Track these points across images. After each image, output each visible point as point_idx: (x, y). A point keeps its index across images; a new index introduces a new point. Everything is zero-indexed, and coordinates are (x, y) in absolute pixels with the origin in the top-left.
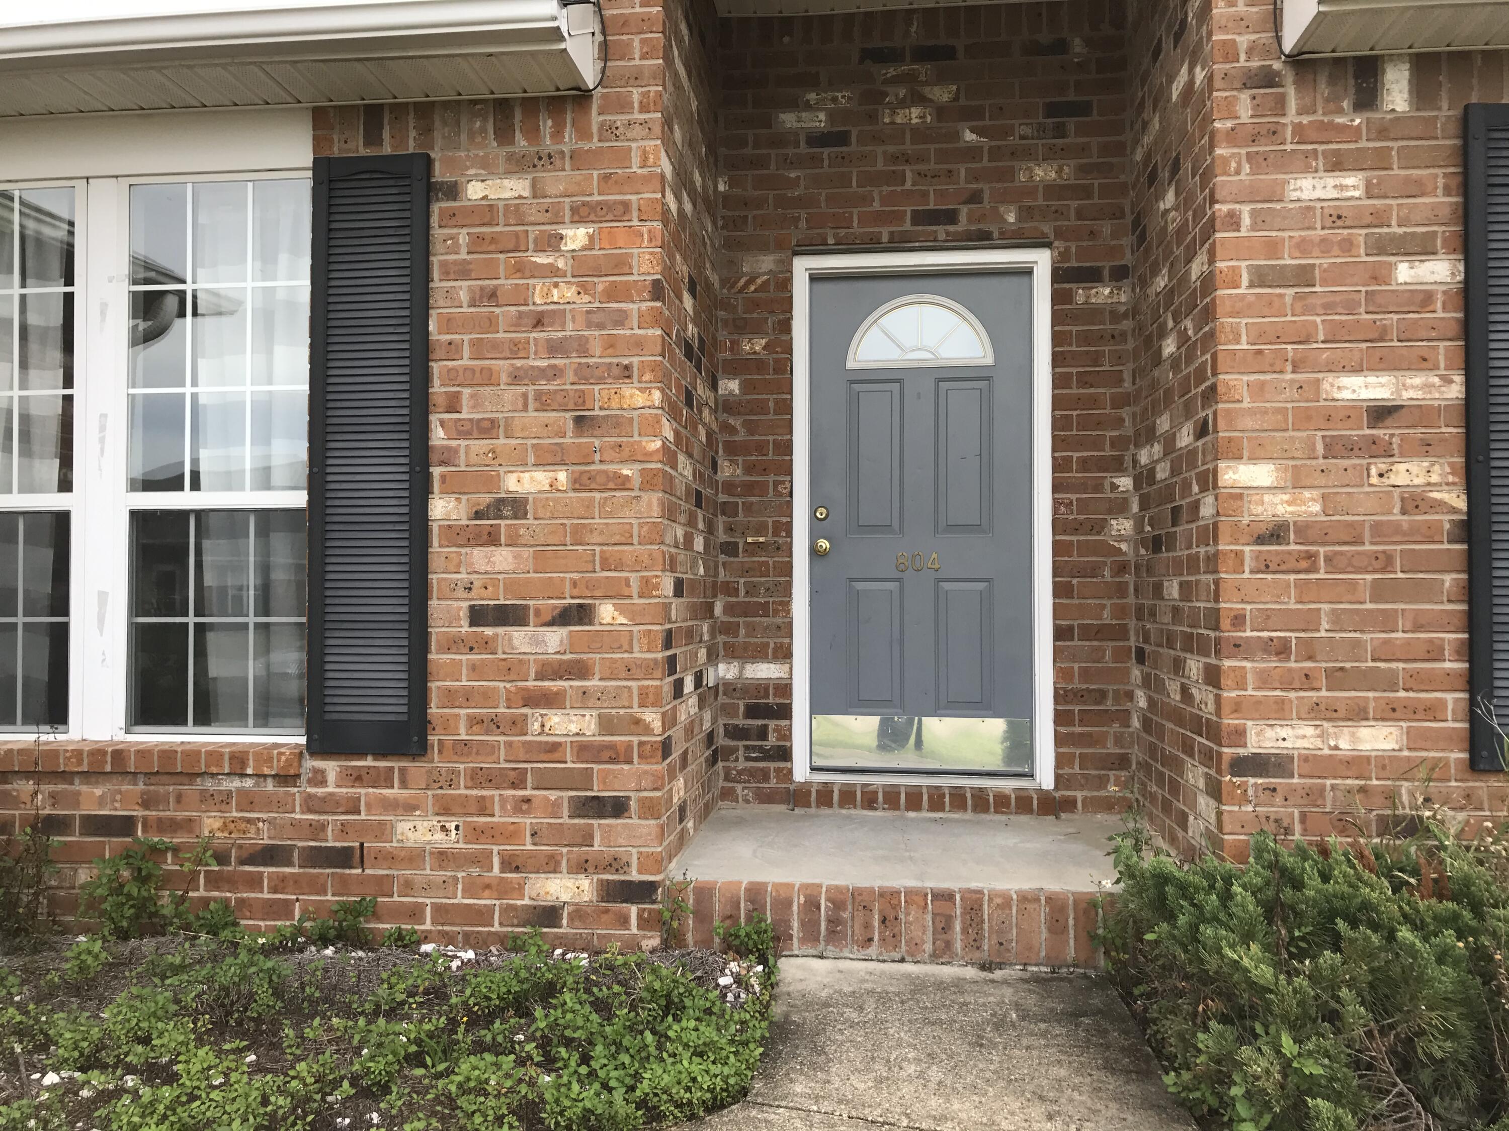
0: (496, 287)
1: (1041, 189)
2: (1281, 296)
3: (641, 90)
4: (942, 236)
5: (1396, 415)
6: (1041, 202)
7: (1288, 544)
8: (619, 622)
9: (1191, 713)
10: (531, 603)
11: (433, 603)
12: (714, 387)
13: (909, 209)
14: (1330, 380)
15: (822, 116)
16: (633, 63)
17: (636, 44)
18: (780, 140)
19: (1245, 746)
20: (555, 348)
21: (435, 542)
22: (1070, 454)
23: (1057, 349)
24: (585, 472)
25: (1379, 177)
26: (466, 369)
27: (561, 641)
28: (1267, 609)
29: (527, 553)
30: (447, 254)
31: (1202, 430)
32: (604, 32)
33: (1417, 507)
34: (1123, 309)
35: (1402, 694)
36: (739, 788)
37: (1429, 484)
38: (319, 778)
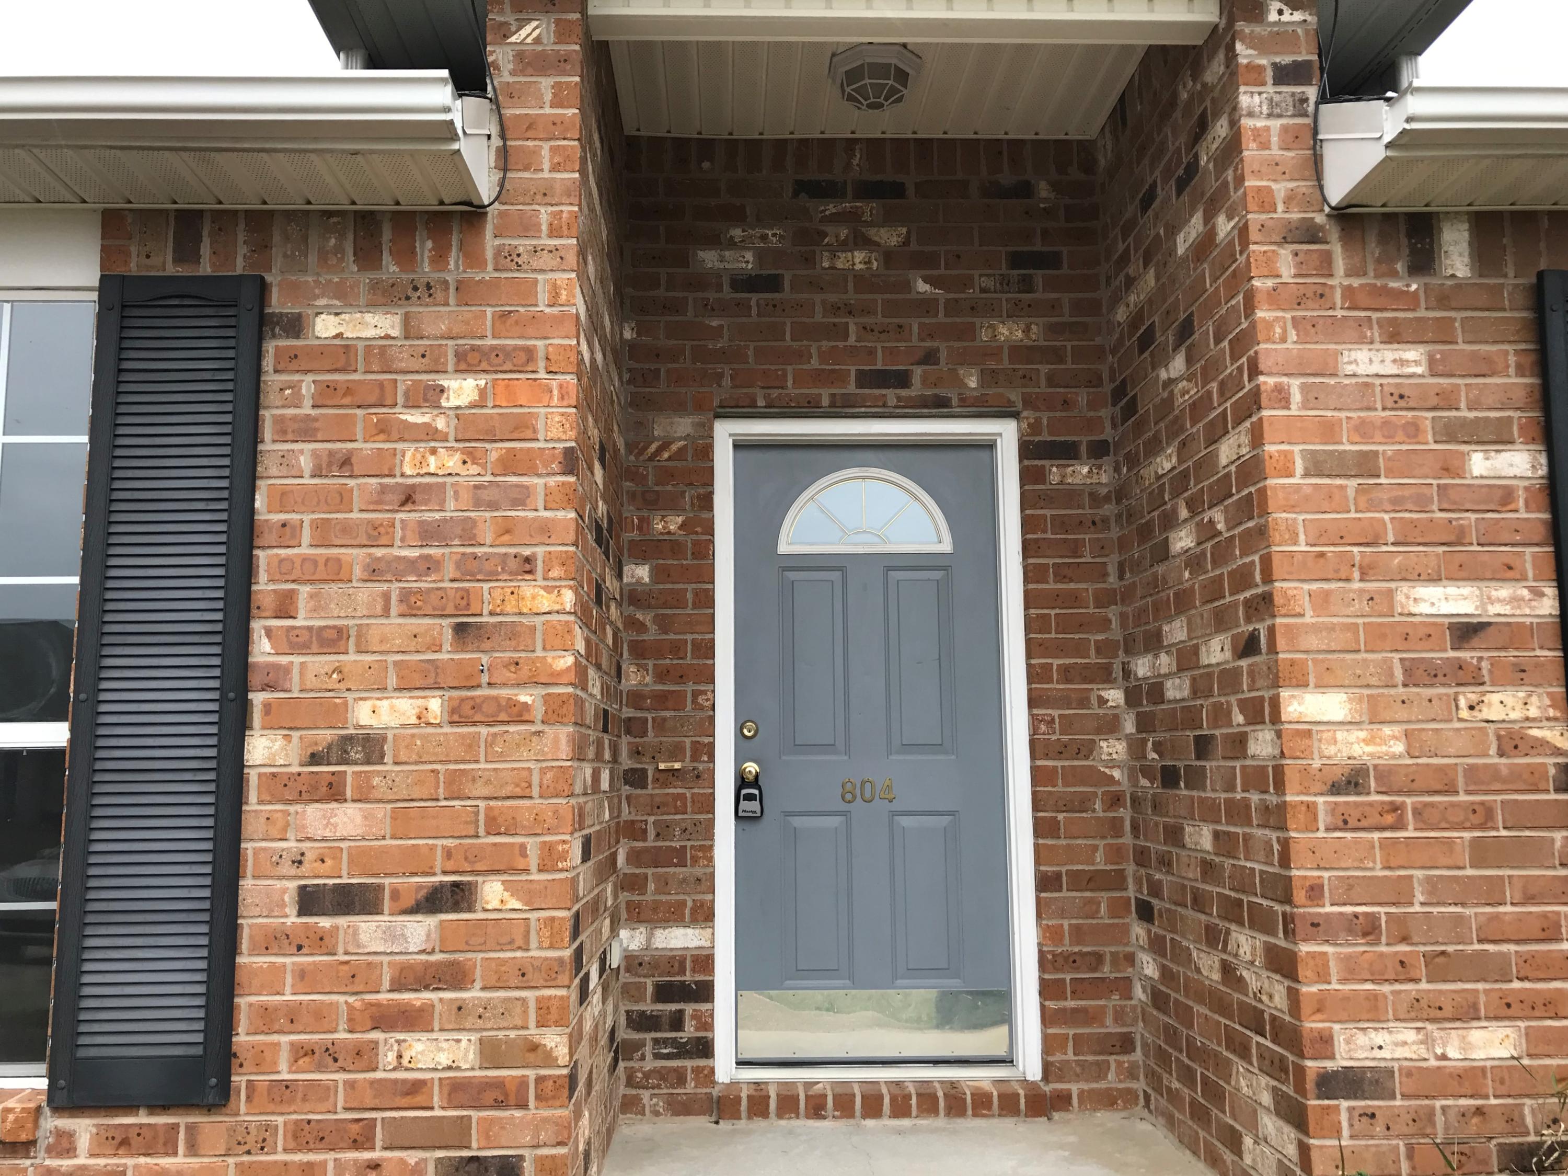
0: (351, 452)
1: (1006, 351)
2: (1342, 488)
3: (550, 209)
4: (892, 401)
5: (1482, 634)
6: (1006, 364)
7: (1368, 793)
8: (509, 906)
9: (1241, 1004)
10: (387, 881)
11: (247, 884)
12: (620, 576)
13: (853, 369)
14: (1405, 590)
15: (749, 256)
16: (540, 175)
17: (545, 153)
18: (699, 282)
19: (1332, 1057)
20: (429, 534)
21: (252, 796)
22: (1049, 661)
23: (1029, 536)
24: (468, 698)
25: (1442, 352)
26: (305, 559)
27: (428, 935)
28: (1348, 877)
29: (381, 811)
30: (283, 407)
31: (1249, 646)
32: (503, 136)
33: (1516, 747)
34: (1104, 491)
35: (1517, 985)
36: (645, 1095)
37: (1527, 719)
38: (65, 1144)
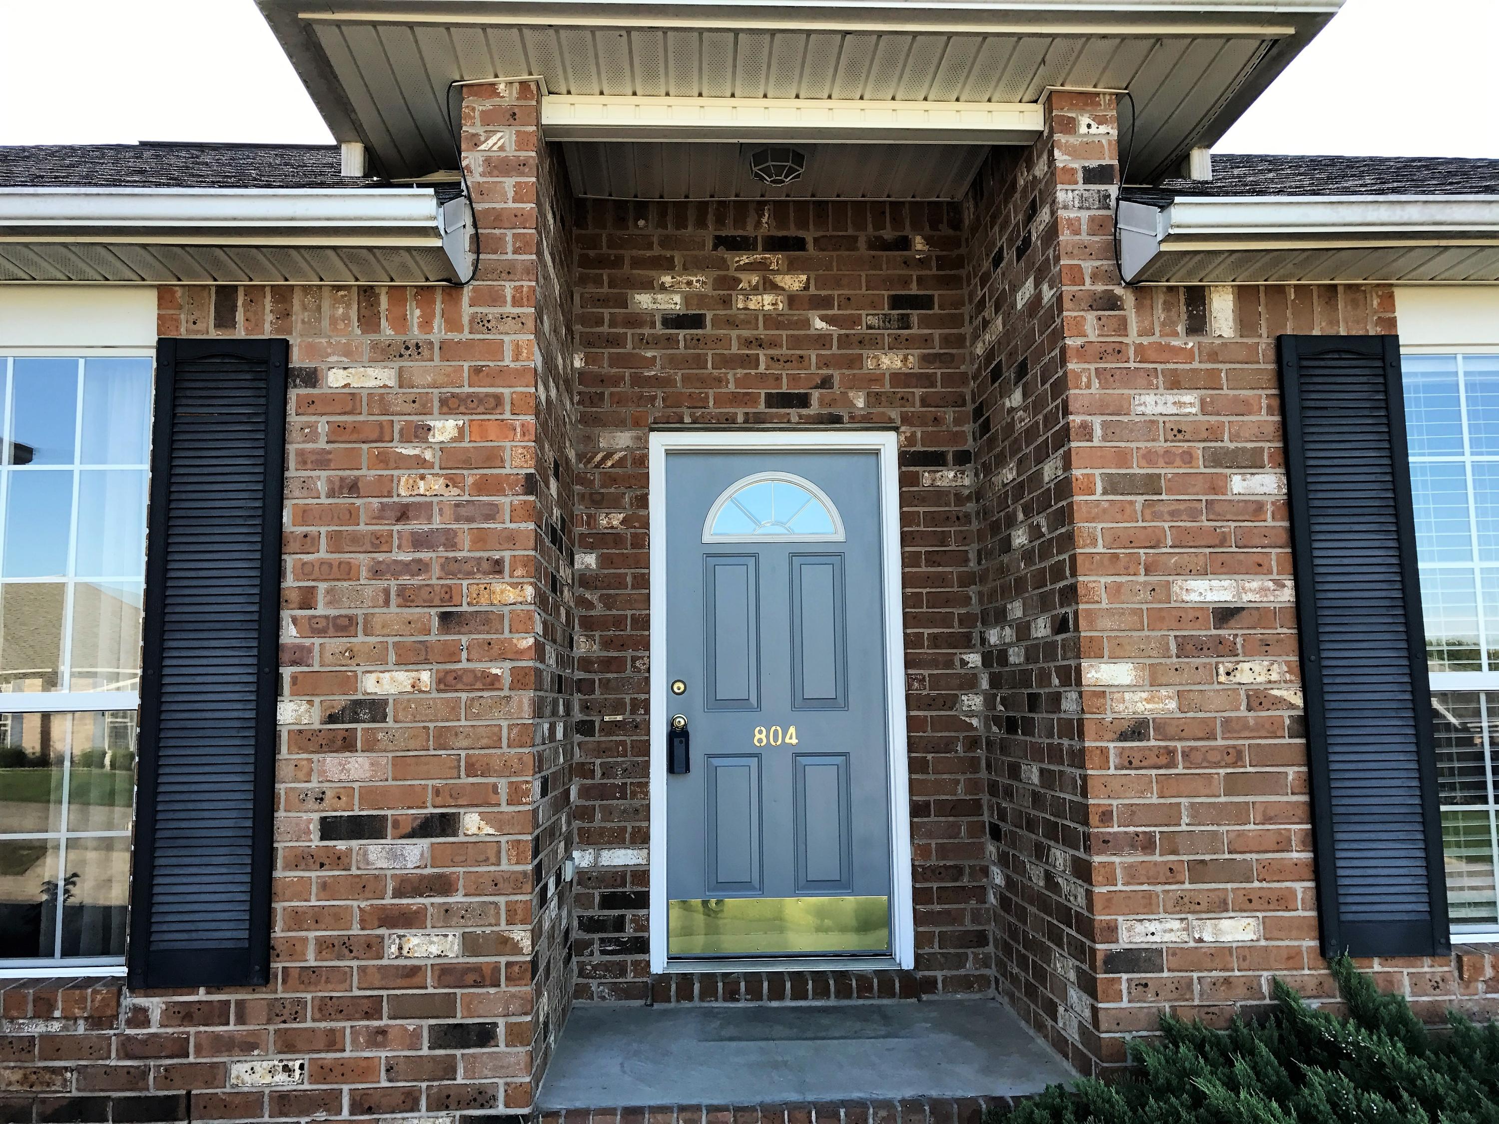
0: (357, 479)
1: (887, 376)
2: (1132, 503)
3: (513, 284)
4: (795, 419)
5: (1237, 617)
6: (887, 388)
7: (1149, 740)
8: (485, 832)
9: (1057, 902)
10: (389, 813)
11: (280, 815)
12: (572, 563)
13: (763, 392)
14: (1179, 582)
15: (677, 298)
16: (504, 257)
17: (509, 238)
18: (636, 320)
19: (1116, 941)
20: (420, 541)
21: (284, 749)
22: (921, 630)
23: (906, 529)
24: (452, 671)
25: (1211, 396)
26: (322, 563)
27: (422, 855)
28: (1132, 805)
29: (385, 759)
30: (304, 442)
31: (1061, 625)
32: (475, 225)
33: (1261, 704)
34: (966, 492)
35: (1256, 884)
36: (594, 984)
37: (1270, 682)
38: (141, 1017)
